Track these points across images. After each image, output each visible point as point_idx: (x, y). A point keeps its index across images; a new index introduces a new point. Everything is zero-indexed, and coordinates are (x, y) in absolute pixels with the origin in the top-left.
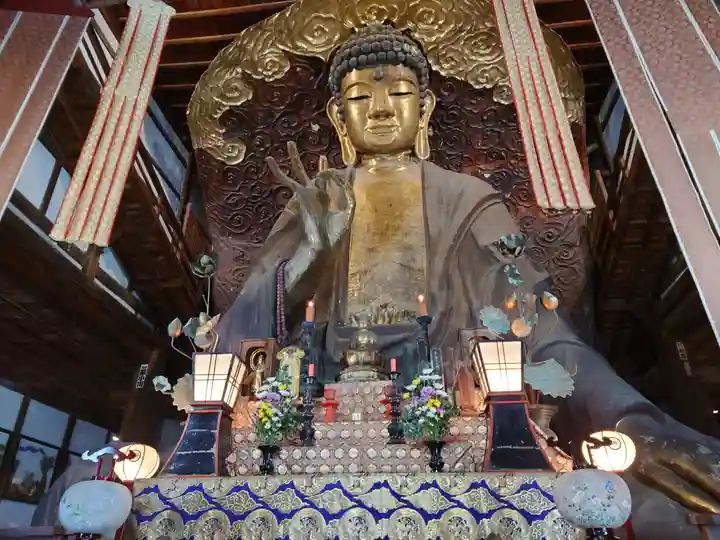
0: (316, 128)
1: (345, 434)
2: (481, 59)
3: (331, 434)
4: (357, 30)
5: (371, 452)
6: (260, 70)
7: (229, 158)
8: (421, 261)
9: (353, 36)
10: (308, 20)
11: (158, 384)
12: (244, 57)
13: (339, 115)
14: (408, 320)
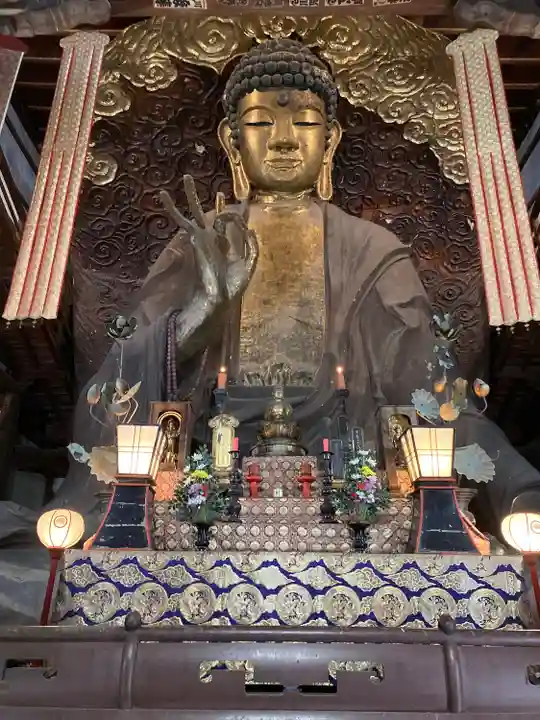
0: (201, 149)
1: (270, 510)
2: (396, 91)
3: (256, 510)
5: (302, 531)
6: (141, 76)
7: (99, 178)
8: (320, 316)
10: (201, 24)
11: (75, 453)
12: (123, 59)
13: (232, 140)
14: (304, 382)
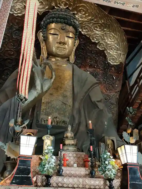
2: (97, 32)
4: (55, 7)
6: (13, 10)
8: (70, 102)
13: (42, 38)
14: (64, 124)
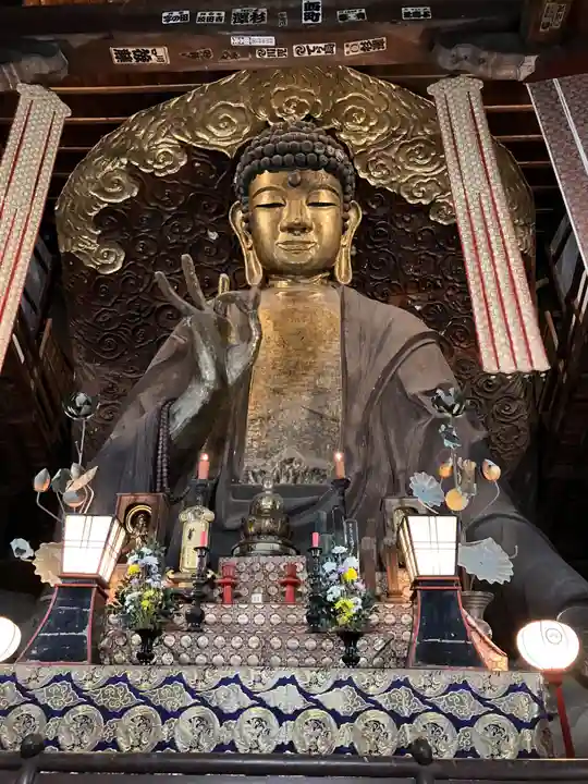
0: (213, 236)
1: (243, 619)
2: (418, 170)
3: (227, 619)
4: (271, 124)
5: (275, 642)
6: (150, 162)
7: (104, 266)
8: (335, 406)
9: (266, 131)
10: (213, 108)
11: (18, 549)
12: (131, 146)
13: (244, 224)
14: (318, 479)
